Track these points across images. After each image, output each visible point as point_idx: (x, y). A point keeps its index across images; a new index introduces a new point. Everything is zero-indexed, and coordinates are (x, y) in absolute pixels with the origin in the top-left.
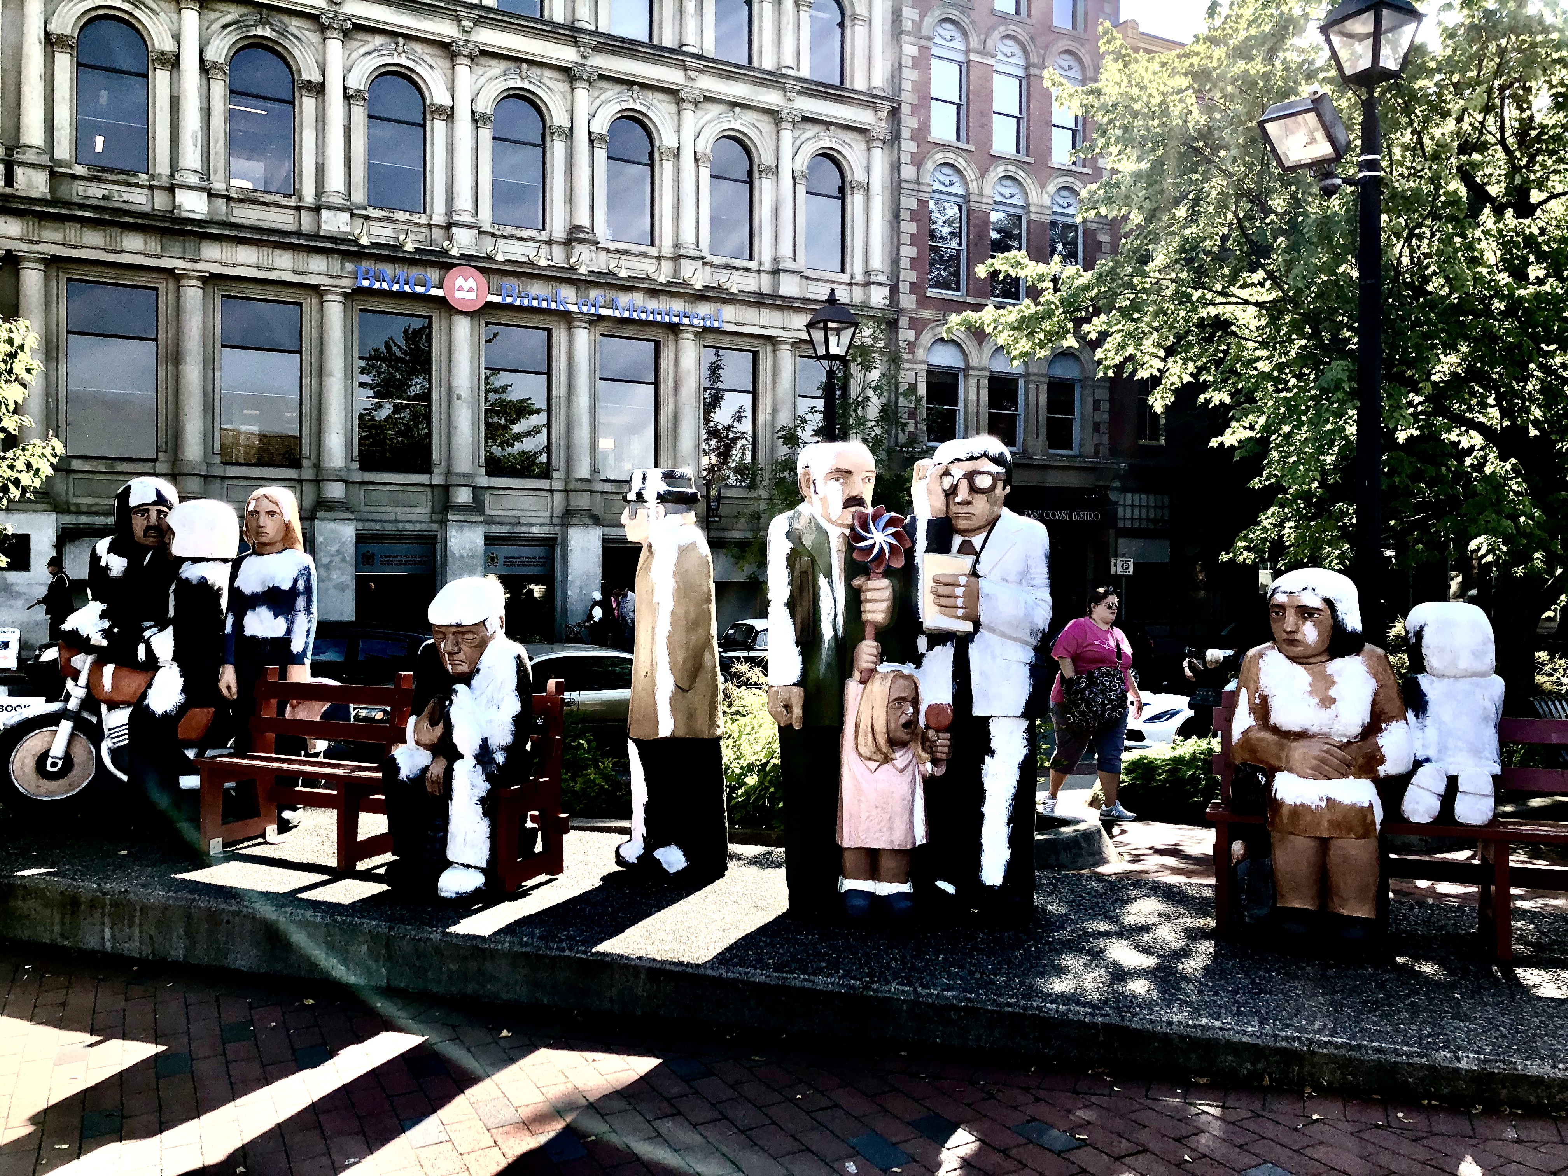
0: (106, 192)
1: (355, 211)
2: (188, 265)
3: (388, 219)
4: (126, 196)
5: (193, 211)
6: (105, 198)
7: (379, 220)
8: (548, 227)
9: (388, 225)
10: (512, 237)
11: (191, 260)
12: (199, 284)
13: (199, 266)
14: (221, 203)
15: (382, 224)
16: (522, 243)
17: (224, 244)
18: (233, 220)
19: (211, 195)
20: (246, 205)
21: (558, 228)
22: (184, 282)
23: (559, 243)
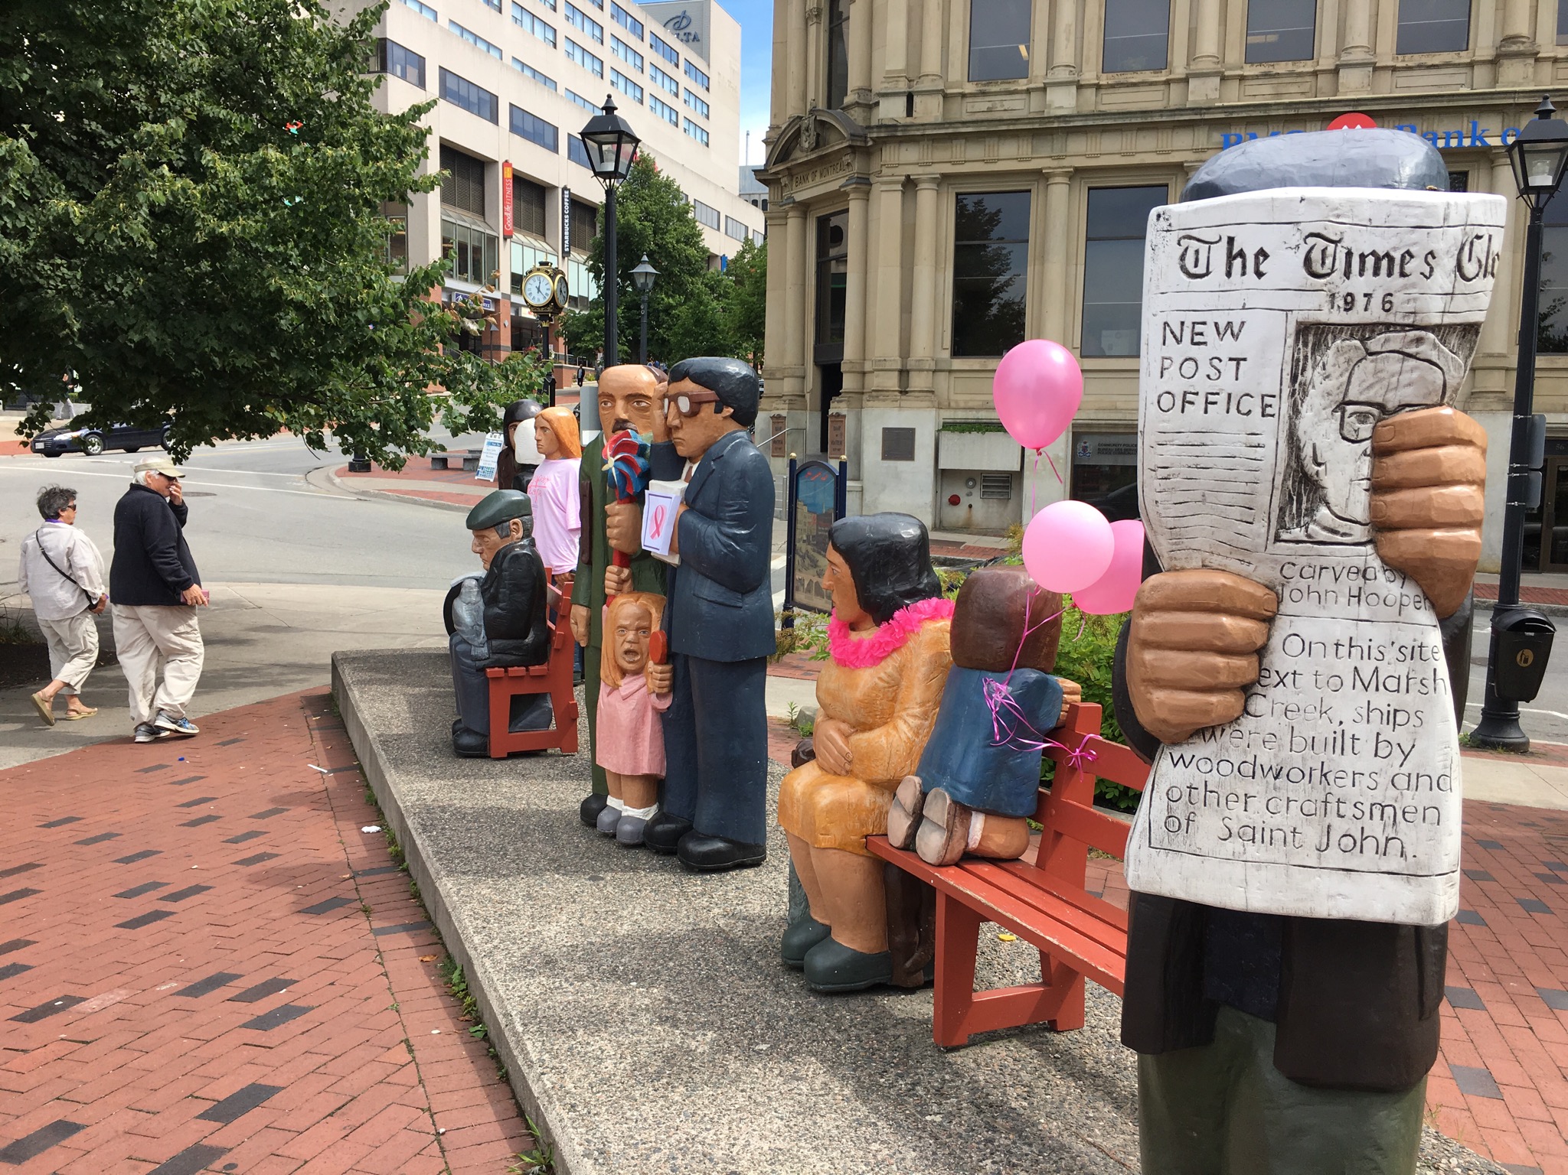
0: (989, 105)
1: (1227, 73)
2: (1055, 163)
3: (1267, 75)
4: (1007, 105)
5: (1061, 107)
6: (989, 110)
7: (1257, 77)
8: (1470, 46)
9: (1266, 81)
10: (1420, 67)
11: (1059, 158)
12: (1066, 180)
13: (1066, 162)
14: (1090, 93)
15: (1260, 82)
16: (1433, 71)
17: (1089, 135)
18: (1103, 108)
19: (1080, 87)
20: (1116, 90)
21: (1484, 45)
22: (1051, 181)
23: (1483, 62)
